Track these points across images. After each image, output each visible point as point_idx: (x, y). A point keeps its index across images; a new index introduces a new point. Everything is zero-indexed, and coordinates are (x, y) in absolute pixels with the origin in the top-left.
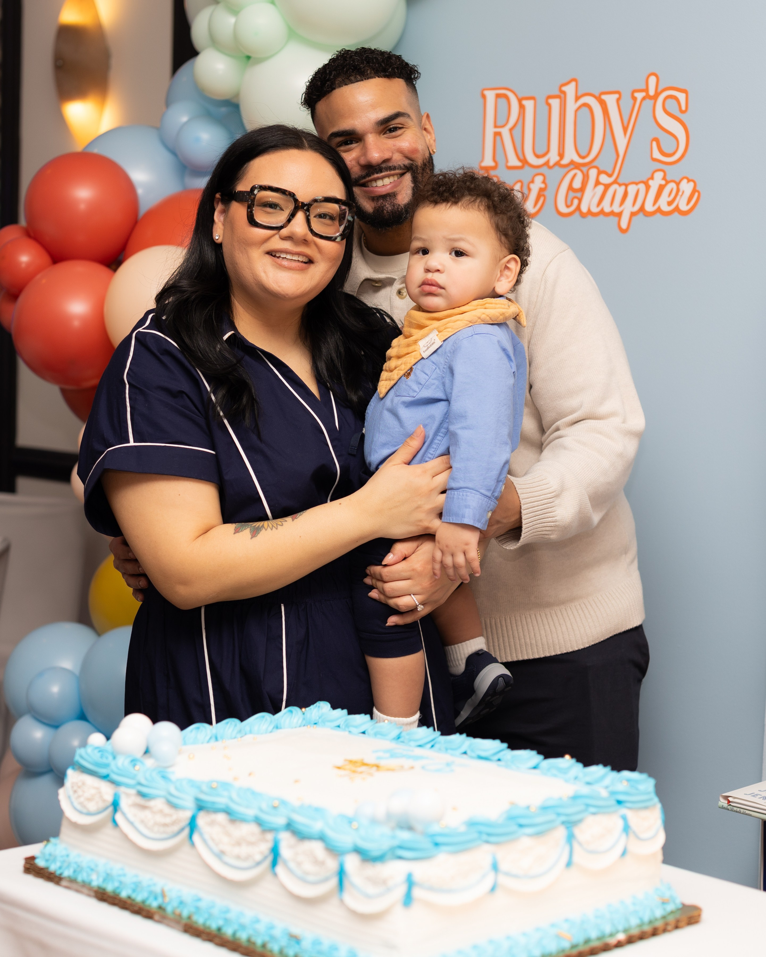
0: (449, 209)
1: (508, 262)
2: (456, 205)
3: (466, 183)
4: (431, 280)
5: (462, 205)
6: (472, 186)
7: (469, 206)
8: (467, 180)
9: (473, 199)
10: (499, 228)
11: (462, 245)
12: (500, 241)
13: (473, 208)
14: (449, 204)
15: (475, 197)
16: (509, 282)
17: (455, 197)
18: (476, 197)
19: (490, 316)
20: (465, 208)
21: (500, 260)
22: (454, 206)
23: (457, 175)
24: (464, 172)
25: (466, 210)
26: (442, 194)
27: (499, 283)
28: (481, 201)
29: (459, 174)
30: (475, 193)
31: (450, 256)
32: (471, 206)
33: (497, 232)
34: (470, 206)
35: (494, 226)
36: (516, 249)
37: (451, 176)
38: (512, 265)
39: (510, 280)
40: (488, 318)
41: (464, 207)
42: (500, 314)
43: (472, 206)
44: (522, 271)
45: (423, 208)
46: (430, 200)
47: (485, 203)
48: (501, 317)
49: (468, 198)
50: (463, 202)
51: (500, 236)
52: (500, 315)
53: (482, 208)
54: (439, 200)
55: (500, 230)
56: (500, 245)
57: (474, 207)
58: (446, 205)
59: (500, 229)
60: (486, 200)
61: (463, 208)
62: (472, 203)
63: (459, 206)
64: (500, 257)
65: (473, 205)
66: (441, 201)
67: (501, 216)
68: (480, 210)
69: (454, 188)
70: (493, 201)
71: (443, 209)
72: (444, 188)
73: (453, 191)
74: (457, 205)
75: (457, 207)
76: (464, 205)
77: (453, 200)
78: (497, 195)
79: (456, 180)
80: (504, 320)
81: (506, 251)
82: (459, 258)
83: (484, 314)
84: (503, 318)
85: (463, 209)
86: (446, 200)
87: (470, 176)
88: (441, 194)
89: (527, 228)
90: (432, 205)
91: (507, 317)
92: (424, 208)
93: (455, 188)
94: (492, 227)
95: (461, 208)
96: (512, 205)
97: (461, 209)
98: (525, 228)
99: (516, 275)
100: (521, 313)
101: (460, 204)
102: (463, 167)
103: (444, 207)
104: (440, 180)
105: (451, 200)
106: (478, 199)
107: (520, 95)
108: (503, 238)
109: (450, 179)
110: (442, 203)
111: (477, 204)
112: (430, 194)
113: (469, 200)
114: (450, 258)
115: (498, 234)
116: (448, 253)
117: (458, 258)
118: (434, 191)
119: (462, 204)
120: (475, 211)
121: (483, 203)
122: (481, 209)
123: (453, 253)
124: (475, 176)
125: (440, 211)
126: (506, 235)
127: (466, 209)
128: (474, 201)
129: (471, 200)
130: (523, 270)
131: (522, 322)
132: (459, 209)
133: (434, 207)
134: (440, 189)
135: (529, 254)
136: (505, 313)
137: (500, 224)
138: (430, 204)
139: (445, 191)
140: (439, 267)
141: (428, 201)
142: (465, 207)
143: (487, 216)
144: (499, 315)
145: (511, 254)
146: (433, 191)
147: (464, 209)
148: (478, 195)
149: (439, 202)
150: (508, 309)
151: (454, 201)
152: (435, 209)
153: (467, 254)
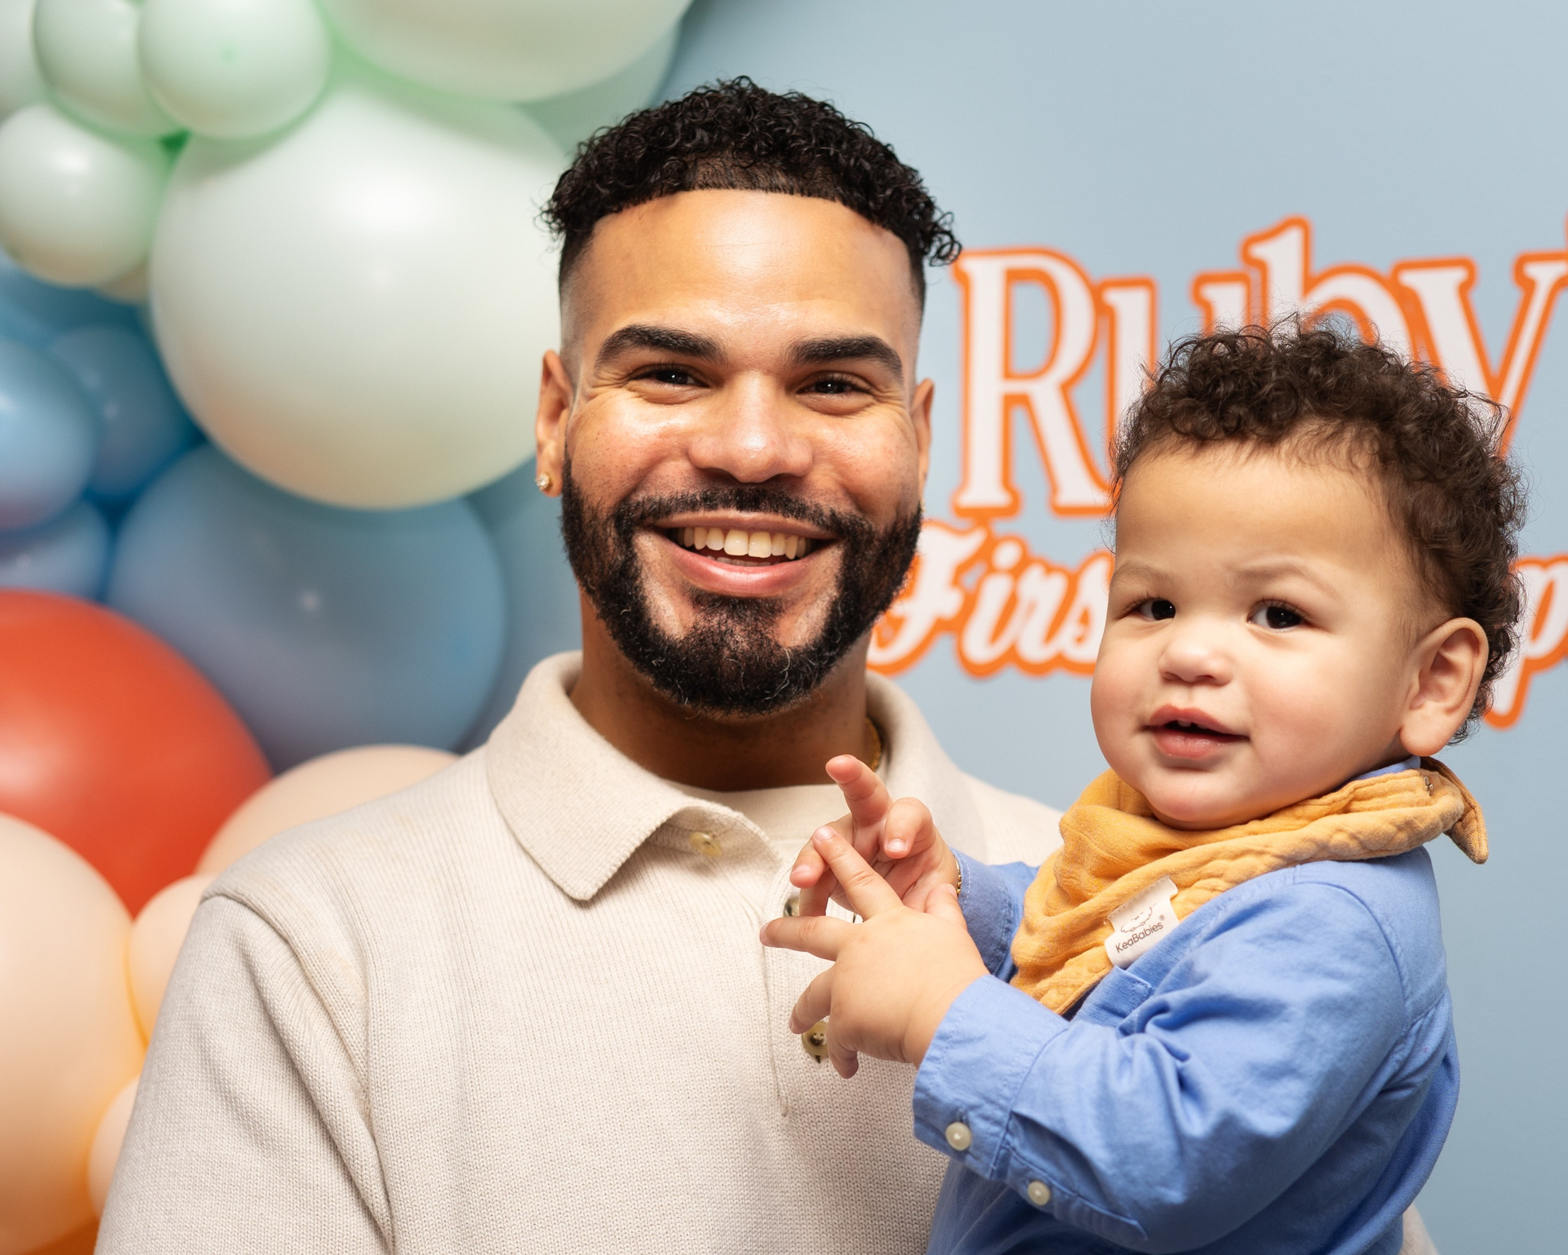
0: (1249, 466)
1: (1449, 643)
2: (1273, 451)
3: (1306, 370)
4: (1187, 713)
5: (1294, 451)
6: (1331, 381)
7: (1317, 455)
8: (1310, 359)
9: (1330, 430)
10: (1420, 531)
11: (1291, 589)
12: (1422, 572)
13: (1330, 462)
14: (1248, 447)
15: (1339, 421)
16: (1450, 711)
17: (1271, 421)
18: (1342, 423)
19: (1361, 837)
20: (1303, 463)
21: (1421, 637)
22: (1265, 452)
23: (1276, 343)
24: (1299, 330)
25: (1308, 470)
26: (1224, 410)
27: (1417, 715)
28: (1358, 437)
29: (1282, 337)
30: (1339, 409)
31: (1250, 625)
32: (1323, 454)
33: (1412, 543)
34: (1321, 456)
35: (1402, 524)
36: (1475, 601)
37: (1258, 345)
38: (1461, 656)
39: (1450, 702)
40: (1353, 844)
41: (1300, 459)
42: (1396, 826)
43: (1327, 453)
44: (1493, 670)
45: (1156, 458)
46: (1182, 430)
47: (1372, 444)
48: (1402, 836)
49: (1315, 427)
50: (1295, 441)
51: (1422, 559)
52: (1394, 829)
53: (1362, 461)
54: (1214, 430)
55: (1420, 536)
56: (1422, 590)
57: (1332, 456)
58: (1238, 448)
59: (1423, 533)
60: (1376, 431)
61: (1295, 461)
62: (1328, 445)
63: (1283, 455)
64: (1418, 630)
65: (1331, 451)
66: (1221, 435)
67: (1427, 488)
68: (1353, 469)
69: (1267, 388)
70: (1399, 436)
71: (1228, 462)
72: (1231, 387)
73: (1264, 402)
74: (1276, 450)
75: (1275, 457)
76: (1302, 452)
77: (1261, 431)
78: (1417, 415)
79: (1273, 363)
80: (1414, 843)
81: (1438, 610)
82: (1282, 630)
83: (1340, 830)
84: (1410, 837)
85: (1296, 466)
86: (1236, 433)
87: (1320, 344)
88: (1218, 408)
89: (1509, 526)
90: (1189, 448)
91: (1421, 832)
92: (1159, 458)
93: (1270, 391)
94: (1394, 526)
95: (1290, 460)
96: (1464, 452)
97: (1288, 465)
98: (1502, 525)
99: (1471, 689)
100: (1472, 812)
101: (1285, 446)
102: (1295, 315)
103: (1231, 457)
104: (1217, 358)
105: (1255, 433)
106: (1349, 428)
107: (1097, 274)
108: (1431, 567)
109: (1249, 355)
110: (1221, 440)
111: (1343, 448)
112: (1183, 407)
113: (1318, 434)
114: (1252, 632)
115: (1416, 549)
116: (1244, 617)
117: (1278, 630)
118: (1194, 400)
119: (1294, 446)
120: (1336, 472)
121: (1367, 445)
122: (1360, 465)
123: (1262, 617)
124: (1337, 347)
125: (1216, 470)
126: (1441, 557)
127: (1308, 466)
128: (1336, 435)
129: (1325, 431)
130: (1496, 667)
131: (1473, 845)
132: (1283, 464)
133: (1195, 455)
134: (1218, 390)
135: (1517, 612)
136: (1416, 821)
137: (1424, 514)
138: (1182, 443)
139: (1233, 398)
140: (1214, 666)
141: (1174, 434)
142: (1304, 459)
143: (1379, 491)
144: (1392, 829)
145: (1456, 616)
146: (1193, 397)
147: (1300, 464)
148: (1349, 416)
149: (1212, 439)
150: (1427, 804)
151: (1267, 436)
152: (1198, 460)
153: (1309, 619)
